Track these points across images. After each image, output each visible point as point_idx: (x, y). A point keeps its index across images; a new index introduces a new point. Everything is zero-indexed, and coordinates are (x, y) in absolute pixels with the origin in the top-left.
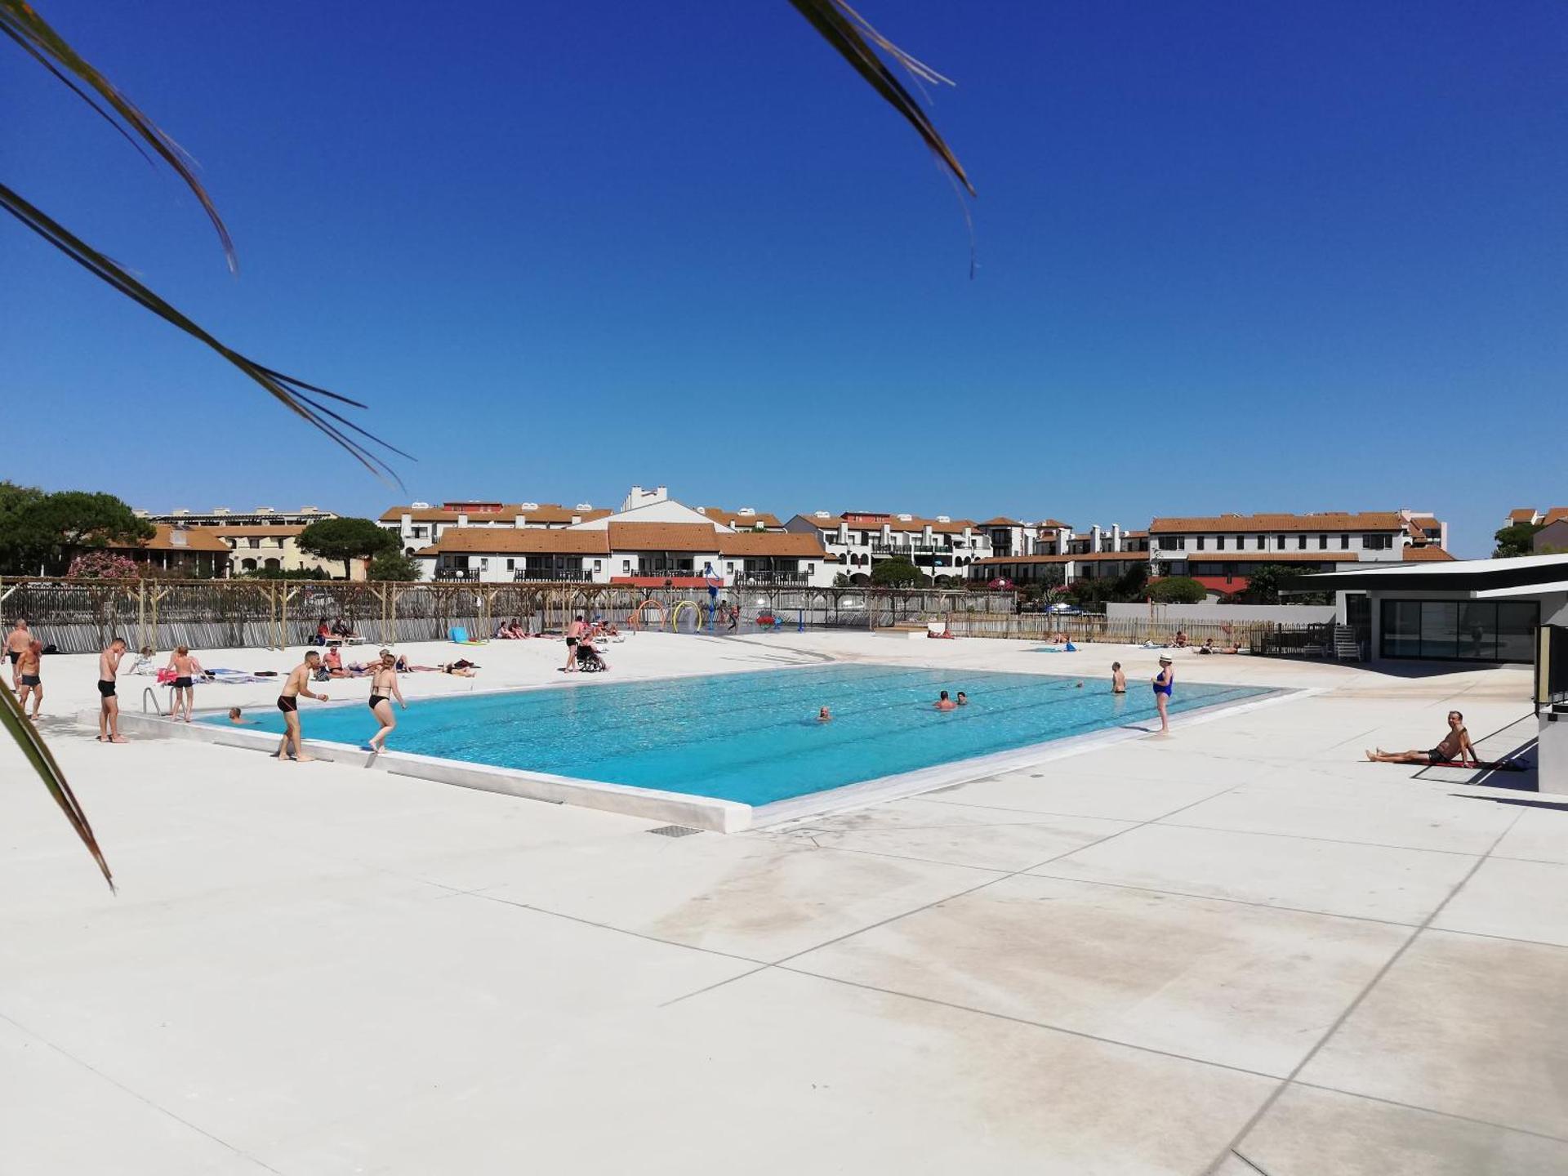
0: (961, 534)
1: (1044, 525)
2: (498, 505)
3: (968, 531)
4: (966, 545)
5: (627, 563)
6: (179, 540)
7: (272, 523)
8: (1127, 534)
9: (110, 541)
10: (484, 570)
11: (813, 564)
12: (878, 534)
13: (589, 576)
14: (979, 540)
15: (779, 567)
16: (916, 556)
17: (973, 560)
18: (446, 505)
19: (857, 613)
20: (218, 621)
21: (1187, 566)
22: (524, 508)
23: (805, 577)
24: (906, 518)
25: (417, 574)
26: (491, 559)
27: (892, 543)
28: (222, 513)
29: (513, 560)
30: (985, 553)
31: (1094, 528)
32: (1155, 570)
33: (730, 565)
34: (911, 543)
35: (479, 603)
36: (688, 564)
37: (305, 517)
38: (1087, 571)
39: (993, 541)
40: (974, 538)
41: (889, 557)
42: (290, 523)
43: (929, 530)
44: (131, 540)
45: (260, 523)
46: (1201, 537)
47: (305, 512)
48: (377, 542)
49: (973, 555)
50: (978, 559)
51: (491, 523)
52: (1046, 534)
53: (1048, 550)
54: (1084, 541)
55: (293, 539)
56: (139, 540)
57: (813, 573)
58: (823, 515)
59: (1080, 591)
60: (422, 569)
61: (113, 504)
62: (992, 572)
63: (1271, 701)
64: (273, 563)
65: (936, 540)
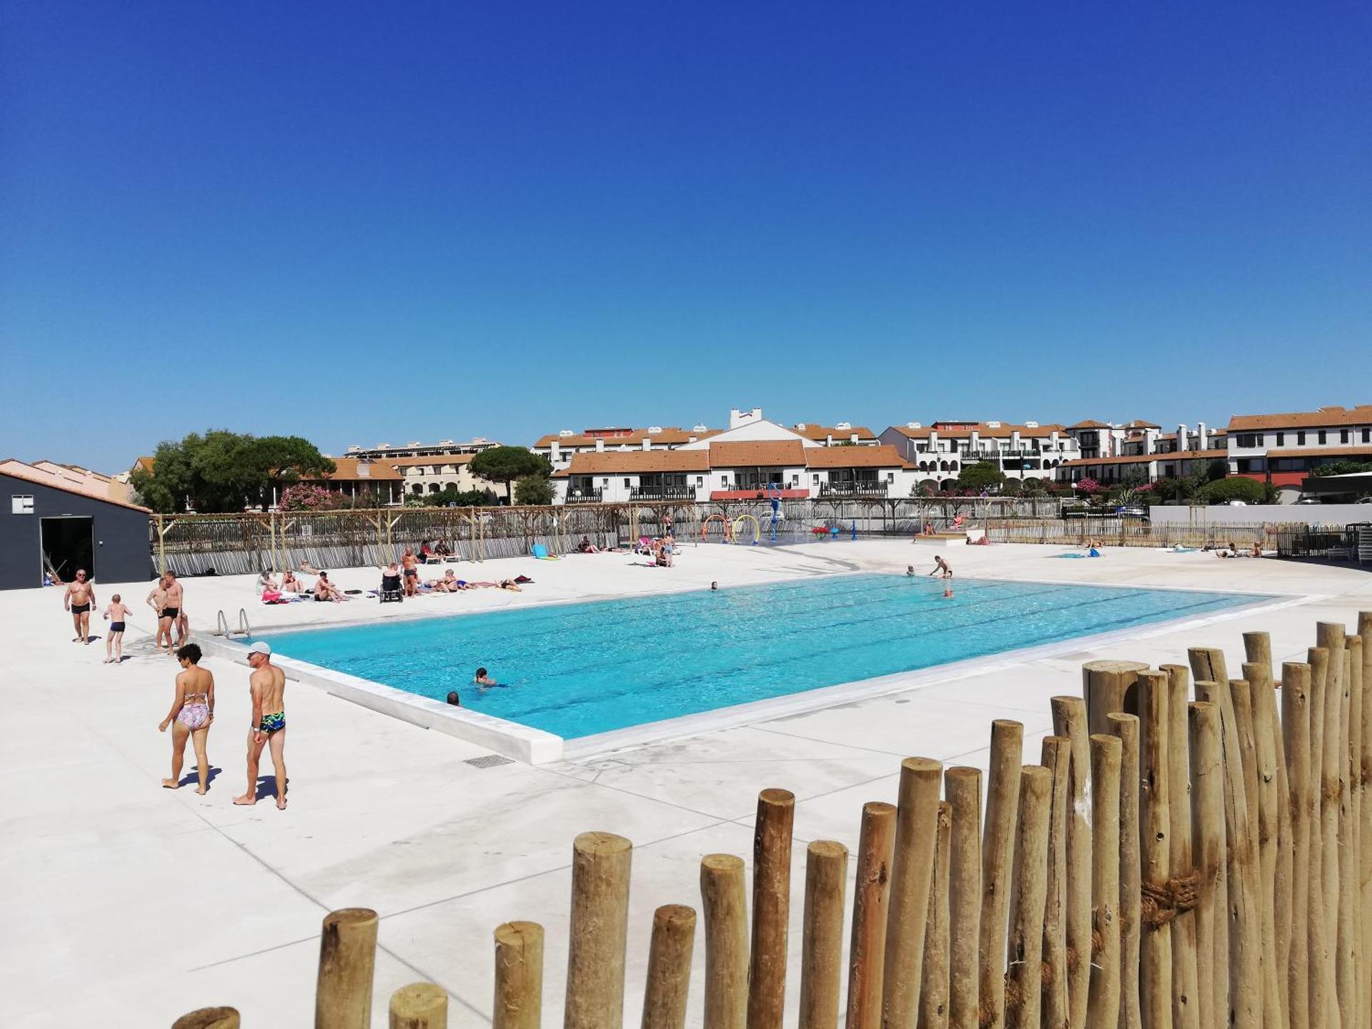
0: (1049, 437)
1: (1132, 426)
2: (628, 430)
3: (1055, 435)
4: (1054, 448)
5: (724, 478)
6: (364, 472)
7: (452, 453)
8: (1214, 432)
9: (301, 476)
10: (606, 488)
11: (892, 474)
12: (967, 441)
13: (693, 491)
14: (1067, 443)
15: (861, 477)
16: (1004, 461)
17: (1061, 463)
18: (587, 432)
19: (912, 521)
20: (343, 544)
21: (1266, 462)
22: (650, 432)
23: (885, 486)
24: (995, 425)
25: (552, 494)
26: (611, 479)
27: (980, 449)
28: (383, 448)
29: (628, 479)
30: (1072, 454)
31: (1180, 427)
32: (1234, 467)
33: (816, 477)
34: (999, 449)
35: (555, 523)
36: (778, 478)
37: (476, 447)
38: (1170, 470)
39: (1082, 442)
40: (1062, 441)
41: (976, 462)
42: (465, 452)
43: (1017, 435)
44: (317, 474)
45: (442, 454)
46: (1280, 434)
47: (476, 443)
48: (530, 466)
49: (1061, 458)
50: (1066, 461)
51: (623, 446)
52: (1135, 435)
53: (1135, 450)
54: (1171, 440)
55: (466, 466)
56: (323, 474)
57: (892, 482)
58: (915, 426)
59: (1162, 489)
60: (556, 489)
61: (302, 445)
62: (1078, 473)
63: (1274, 607)
64: (452, 486)
65: (1024, 444)
